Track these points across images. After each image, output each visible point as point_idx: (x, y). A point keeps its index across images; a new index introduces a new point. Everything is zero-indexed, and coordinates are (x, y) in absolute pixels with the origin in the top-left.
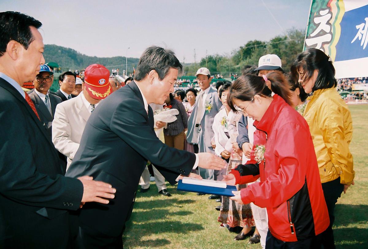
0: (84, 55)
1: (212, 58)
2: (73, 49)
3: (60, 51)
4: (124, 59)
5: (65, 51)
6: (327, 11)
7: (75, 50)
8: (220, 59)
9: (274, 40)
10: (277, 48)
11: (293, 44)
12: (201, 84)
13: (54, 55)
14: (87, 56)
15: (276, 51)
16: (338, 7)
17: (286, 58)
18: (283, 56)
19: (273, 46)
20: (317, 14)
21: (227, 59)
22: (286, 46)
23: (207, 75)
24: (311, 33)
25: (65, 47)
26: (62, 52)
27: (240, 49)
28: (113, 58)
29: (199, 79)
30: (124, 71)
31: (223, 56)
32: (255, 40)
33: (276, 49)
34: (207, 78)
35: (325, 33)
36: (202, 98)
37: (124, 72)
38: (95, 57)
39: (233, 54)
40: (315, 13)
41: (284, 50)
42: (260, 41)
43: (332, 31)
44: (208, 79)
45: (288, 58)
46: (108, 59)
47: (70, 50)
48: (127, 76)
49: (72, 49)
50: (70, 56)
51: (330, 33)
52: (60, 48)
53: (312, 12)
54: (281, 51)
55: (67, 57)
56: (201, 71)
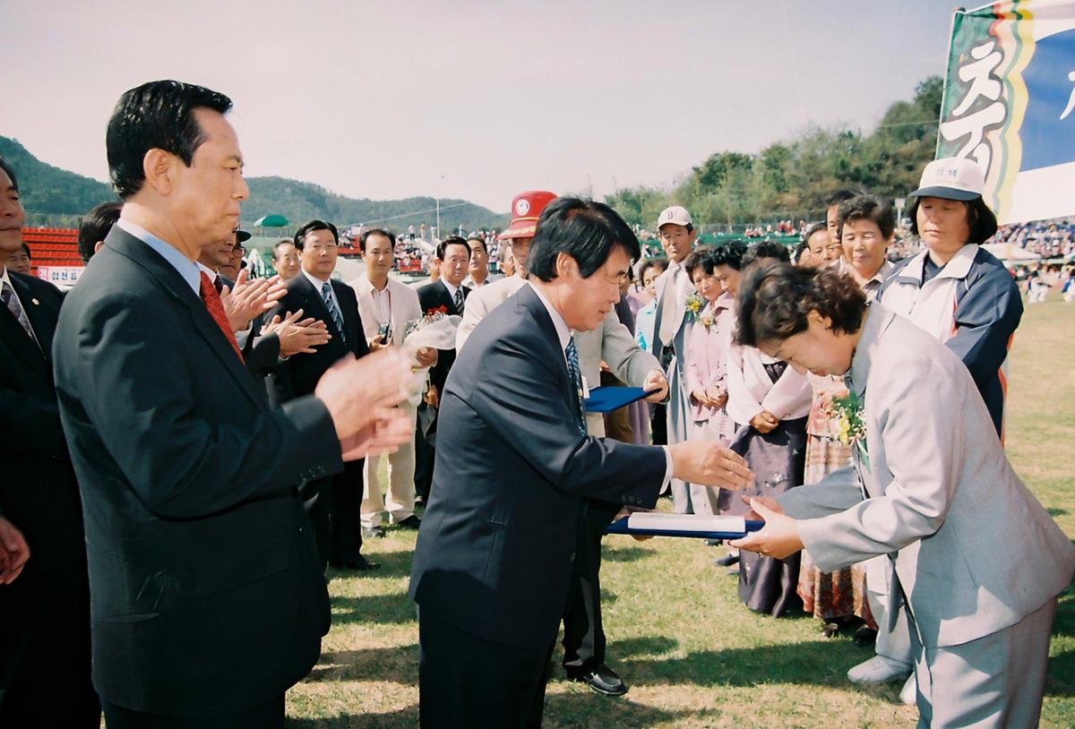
0: (342, 196)
1: (630, 194)
2: (317, 184)
3: (288, 190)
4: (432, 202)
5: (300, 189)
6: (991, 45)
7: (323, 186)
8: (648, 196)
9: (769, 152)
10: (776, 167)
11: (811, 158)
12: (671, 246)
13: (275, 200)
14: (348, 199)
15: (775, 174)
16: (1018, 38)
17: (796, 190)
18: (790, 185)
19: (767, 164)
20: (967, 57)
21: (664, 194)
22: (797, 165)
23: (686, 226)
24: (955, 108)
25: (300, 181)
26: (294, 193)
27: (693, 172)
28: (406, 202)
29: (667, 236)
30: (432, 228)
31: (655, 189)
32: (726, 152)
33: (773, 171)
34: (686, 231)
35: (988, 102)
36: (674, 281)
37: (432, 232)
38: (367, 200)
39: (677, 184)
40: (962, 56)
41: (794, 172)
42: (737, 153)
43: (1005, 95)
44: (687, 235)
45: (801, 190)
46: (396, 203)
47: (311, 186)
48: (440, 239)
49: (315, 185)
50: (311, 200)
51: (1001, 99)
52: (291, 183)
53: (954, 53)
54: (786, 173)
55: (304, 202)
56: (671, 215)
